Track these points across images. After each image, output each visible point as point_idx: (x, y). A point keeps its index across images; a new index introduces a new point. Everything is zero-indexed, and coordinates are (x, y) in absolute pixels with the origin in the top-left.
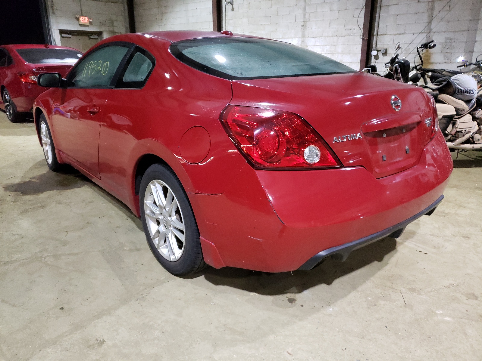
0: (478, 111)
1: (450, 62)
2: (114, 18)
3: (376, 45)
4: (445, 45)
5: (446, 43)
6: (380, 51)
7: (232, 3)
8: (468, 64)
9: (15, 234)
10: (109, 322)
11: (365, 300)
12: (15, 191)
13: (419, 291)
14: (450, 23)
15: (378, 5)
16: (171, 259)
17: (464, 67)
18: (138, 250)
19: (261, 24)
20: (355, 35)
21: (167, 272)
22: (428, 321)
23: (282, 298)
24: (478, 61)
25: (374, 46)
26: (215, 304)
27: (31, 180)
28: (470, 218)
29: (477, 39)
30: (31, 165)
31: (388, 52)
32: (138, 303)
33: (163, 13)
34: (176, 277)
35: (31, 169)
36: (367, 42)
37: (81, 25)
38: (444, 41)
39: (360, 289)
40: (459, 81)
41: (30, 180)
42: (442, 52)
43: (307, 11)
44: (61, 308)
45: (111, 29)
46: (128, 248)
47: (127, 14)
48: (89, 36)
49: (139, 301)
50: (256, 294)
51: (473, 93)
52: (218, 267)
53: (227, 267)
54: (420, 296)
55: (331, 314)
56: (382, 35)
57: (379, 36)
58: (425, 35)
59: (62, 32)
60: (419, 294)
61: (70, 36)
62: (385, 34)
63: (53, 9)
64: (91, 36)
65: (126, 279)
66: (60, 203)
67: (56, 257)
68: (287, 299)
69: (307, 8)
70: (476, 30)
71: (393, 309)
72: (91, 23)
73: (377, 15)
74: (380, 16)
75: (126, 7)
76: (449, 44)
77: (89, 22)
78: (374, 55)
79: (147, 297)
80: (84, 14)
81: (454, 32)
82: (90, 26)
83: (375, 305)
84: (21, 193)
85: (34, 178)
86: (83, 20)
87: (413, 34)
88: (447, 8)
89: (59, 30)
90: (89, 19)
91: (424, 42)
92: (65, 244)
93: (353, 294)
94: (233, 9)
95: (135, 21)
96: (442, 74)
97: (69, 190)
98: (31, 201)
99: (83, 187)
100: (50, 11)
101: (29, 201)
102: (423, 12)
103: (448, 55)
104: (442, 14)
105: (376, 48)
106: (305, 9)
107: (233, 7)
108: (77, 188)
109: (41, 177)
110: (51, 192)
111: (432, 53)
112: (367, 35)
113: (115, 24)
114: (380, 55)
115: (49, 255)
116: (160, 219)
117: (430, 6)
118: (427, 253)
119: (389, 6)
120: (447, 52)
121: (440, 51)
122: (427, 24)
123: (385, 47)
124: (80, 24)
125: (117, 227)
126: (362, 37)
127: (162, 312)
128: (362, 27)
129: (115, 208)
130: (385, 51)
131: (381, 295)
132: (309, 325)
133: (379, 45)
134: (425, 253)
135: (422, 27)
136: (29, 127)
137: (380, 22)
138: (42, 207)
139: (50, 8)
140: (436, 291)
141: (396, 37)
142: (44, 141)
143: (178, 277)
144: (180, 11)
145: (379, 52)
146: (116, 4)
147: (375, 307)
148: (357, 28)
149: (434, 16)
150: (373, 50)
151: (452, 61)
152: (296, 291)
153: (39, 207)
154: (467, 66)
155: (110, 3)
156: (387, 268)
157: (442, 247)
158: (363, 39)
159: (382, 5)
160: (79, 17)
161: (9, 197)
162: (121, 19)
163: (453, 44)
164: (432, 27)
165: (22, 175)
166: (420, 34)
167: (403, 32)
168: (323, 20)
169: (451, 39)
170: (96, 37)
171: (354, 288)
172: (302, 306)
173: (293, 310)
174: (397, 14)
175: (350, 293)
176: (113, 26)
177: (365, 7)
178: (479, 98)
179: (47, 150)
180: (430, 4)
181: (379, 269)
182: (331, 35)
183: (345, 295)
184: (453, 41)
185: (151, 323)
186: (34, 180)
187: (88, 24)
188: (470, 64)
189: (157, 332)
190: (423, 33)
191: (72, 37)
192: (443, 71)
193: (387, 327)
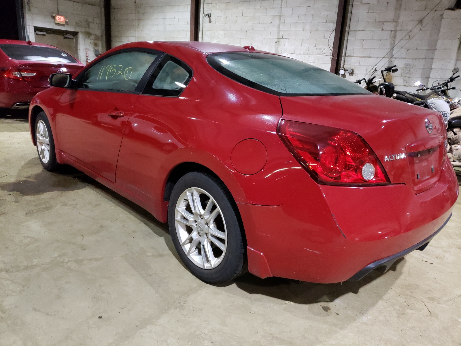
0: (450, 133)
1: (408, 85)
2: (90, 20)
3: (344, 64)
4: (405, 70)
5: (406, 68)
6: (347, 70)
7: (209, 16)
8: (425, 88)
9: (27, 237)
10: (155, 332)
11: (393, 308)
12: (13, 190)
13: (437, 300)
14: (409, 51)
15: (347, 29)
16: (205, 267)
17: (421, 91)
18: (161, 256)
19: (237, 38)
20: (325, 54)
21: (198, 279)
22: (454, 329)
23: (317, 307)
24: (434, 86)
25: (342, 66)
26: (255, 313)
27: (27, 179)
28: (458, 231)
29: (433, 67)
30: (23, 163)
31: (354, 73)
32: (179, 312)
33: (140, 20)
34: (208, 285)
35: (23, 167)
36: (336, 62)
37: (56, 24)
38: (403, 66)
39: (385, 298)
40: (435, 105)
41: (25, 179)
42: (402, 76)
43: (281, 29)
44: (100, 317)
45: (87, 30)
46: (151, 254)
47: (103, 17)
48: (63, 35)
49: (178, 309)
50: (291, 303)
51: (447, 116)
52: (263, 277)
53: (274, 277)
54: (440, 305)
55: (367, 323)
56: (348, 56)
57: (346, 58)
58: (387, 60)
59: (37, 29)
60: (439, 303)
61: (45, 33)
62: (353, 56)
63: (29, 6)
64: (66, 35)
65: (159, 287)
66: (66, 205)
67: (79, 262)
68: (321, 307)
69: (281, 26)
70: (433, 59)
71: (421, 318)
72: (67, 23)
73: (346, 38)
74: (348, 39)
75: (103, 10)
76: (408, 68)
77: (65, 21)
78: (341, 74)
79: (185, 305)
80: (60, 13)
81: (412, 59)
82: (66, 26)
83: (403, 314)
84: (21, 193)
85: (29, 177)
86: (59, 19)
87: (377, 58)
88: (407, 37)
89: (34, 27)
90: (66, 19)
91: (387, 66)
92: (84, 248)
93: (380, 303)
94: (210, 22)
95: (111, 24)
96: (405, 96)
97: (70, 192)
98: (34, 201)
99: (85, 189)
100: (26, 8)
101: (31, 201)
102: (386, 40)
103: (408, 80)
104: (403, 43)
105: (344, 68)
106: (279, 27)
107: (210, 19)
108: (79, 189)
109: (37, 176)
110: (53, 193)
111: (394, 76)
112: (336, 55)
113: (91, 25)
114: (347, 74)
115: (70, 260)
116: (193, 226)
117: (392, 34)
118: (433, 263)
119: (356, 31)
120: (406, 76)
121: (400, 76)
122: (390, 50)
123: (352, 67)
124: (56, 22)
125: (133, 232)
126: (331, 57)
127: (205, 321)
128: (331, 48)
129: (125, 212)
130: (351, 71)
131: (405, 304)
132: (350, 334)
133: (347, 66)
134: (431, 263)
135: (385, 52)
136: (8, 123)
137: (348, 44)
138: (48, 208)
139: (26, 5)
140: (452, 301)
141: (362, 59)
142: (39, 139)
143: (210, 284)
144: (158, 18)
145: (346, 72)
146: (94, 6)
147: (404, 316)
148: (327, 48)
149: (396, 44)
150: (341, 69)
151: (410, 84)
152: (328, 300)
153: (44, 208)
154: (424, 90)
155: (87, 5)
156: (402, 277)
157: (444, 258)
158: (332, 59)
159: (350, 30)
160: (55, 16)
161: (9, 197)
162: (97, 21)
163: (412, 70)
164: (394, 53)
165: (16, 174)
166: (384, 58)
167: (368, 56)
168: (296, 38)
169: (410, 65)
170: (71, 36)
171: (380, 297)
172: (338, 314)
173: (330, 318)
174: (363, 39)
175: (377, 301)
176: (89, 28)
177: (335, 30)
178: (451, 121)
179: (43, 149)
180: (393, 33)
181: (396, 279)
182: (302, 53)
183: (373, 305)
184: (411, 67)
185: (198, 333)
186: (30, 180)
187: (64, 23)
188: (427, 89)
189: (206, 342)
190: (386, 58)
191: (47, 35)
192: (406, 93)
193: (421, 336)
